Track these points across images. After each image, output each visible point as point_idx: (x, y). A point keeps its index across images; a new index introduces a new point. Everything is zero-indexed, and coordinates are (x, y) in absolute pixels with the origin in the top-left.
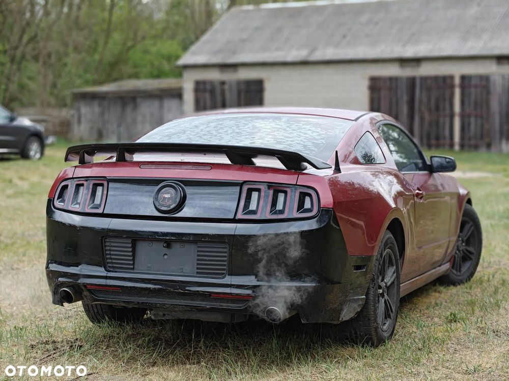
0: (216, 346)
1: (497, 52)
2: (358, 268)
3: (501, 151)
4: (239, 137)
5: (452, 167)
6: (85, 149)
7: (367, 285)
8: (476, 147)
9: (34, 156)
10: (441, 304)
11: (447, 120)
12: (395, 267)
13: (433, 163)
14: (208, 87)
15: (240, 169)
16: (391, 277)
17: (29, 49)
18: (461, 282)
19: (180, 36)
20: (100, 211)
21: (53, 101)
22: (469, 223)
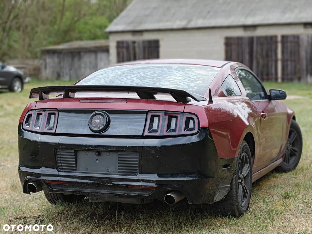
0: (132, 218)
1: (304, 20)
2: (225, 166)
3: (307, 82)
4: (145, 80)
5: (283, 96)
6: (43, 90)
7: (231, 177)
8: (291, 80)
9: (17, 90)
10: (278, 186)
11: (274, 64)
12: (249, 164)
13: (271, 94)
14: (125, 45)
15: (146, 102)
16: (247, 171)
17: (14, 23)
18: (289, 170)
19: (108, 13)
20: (53, 131)
21: (29, 55)
22: (294, 132)
